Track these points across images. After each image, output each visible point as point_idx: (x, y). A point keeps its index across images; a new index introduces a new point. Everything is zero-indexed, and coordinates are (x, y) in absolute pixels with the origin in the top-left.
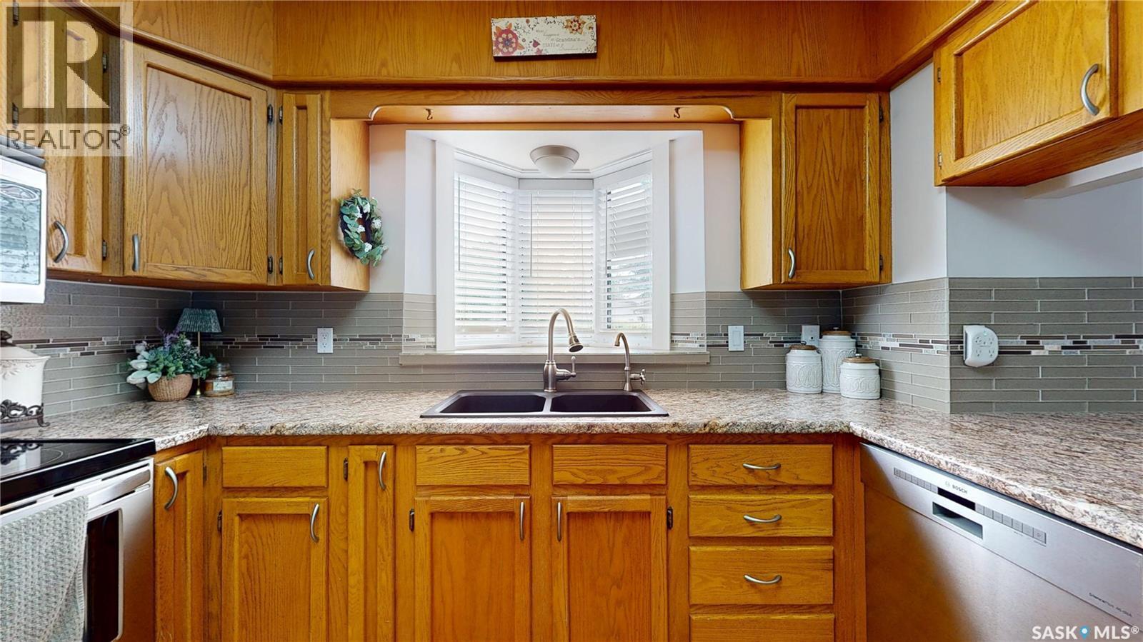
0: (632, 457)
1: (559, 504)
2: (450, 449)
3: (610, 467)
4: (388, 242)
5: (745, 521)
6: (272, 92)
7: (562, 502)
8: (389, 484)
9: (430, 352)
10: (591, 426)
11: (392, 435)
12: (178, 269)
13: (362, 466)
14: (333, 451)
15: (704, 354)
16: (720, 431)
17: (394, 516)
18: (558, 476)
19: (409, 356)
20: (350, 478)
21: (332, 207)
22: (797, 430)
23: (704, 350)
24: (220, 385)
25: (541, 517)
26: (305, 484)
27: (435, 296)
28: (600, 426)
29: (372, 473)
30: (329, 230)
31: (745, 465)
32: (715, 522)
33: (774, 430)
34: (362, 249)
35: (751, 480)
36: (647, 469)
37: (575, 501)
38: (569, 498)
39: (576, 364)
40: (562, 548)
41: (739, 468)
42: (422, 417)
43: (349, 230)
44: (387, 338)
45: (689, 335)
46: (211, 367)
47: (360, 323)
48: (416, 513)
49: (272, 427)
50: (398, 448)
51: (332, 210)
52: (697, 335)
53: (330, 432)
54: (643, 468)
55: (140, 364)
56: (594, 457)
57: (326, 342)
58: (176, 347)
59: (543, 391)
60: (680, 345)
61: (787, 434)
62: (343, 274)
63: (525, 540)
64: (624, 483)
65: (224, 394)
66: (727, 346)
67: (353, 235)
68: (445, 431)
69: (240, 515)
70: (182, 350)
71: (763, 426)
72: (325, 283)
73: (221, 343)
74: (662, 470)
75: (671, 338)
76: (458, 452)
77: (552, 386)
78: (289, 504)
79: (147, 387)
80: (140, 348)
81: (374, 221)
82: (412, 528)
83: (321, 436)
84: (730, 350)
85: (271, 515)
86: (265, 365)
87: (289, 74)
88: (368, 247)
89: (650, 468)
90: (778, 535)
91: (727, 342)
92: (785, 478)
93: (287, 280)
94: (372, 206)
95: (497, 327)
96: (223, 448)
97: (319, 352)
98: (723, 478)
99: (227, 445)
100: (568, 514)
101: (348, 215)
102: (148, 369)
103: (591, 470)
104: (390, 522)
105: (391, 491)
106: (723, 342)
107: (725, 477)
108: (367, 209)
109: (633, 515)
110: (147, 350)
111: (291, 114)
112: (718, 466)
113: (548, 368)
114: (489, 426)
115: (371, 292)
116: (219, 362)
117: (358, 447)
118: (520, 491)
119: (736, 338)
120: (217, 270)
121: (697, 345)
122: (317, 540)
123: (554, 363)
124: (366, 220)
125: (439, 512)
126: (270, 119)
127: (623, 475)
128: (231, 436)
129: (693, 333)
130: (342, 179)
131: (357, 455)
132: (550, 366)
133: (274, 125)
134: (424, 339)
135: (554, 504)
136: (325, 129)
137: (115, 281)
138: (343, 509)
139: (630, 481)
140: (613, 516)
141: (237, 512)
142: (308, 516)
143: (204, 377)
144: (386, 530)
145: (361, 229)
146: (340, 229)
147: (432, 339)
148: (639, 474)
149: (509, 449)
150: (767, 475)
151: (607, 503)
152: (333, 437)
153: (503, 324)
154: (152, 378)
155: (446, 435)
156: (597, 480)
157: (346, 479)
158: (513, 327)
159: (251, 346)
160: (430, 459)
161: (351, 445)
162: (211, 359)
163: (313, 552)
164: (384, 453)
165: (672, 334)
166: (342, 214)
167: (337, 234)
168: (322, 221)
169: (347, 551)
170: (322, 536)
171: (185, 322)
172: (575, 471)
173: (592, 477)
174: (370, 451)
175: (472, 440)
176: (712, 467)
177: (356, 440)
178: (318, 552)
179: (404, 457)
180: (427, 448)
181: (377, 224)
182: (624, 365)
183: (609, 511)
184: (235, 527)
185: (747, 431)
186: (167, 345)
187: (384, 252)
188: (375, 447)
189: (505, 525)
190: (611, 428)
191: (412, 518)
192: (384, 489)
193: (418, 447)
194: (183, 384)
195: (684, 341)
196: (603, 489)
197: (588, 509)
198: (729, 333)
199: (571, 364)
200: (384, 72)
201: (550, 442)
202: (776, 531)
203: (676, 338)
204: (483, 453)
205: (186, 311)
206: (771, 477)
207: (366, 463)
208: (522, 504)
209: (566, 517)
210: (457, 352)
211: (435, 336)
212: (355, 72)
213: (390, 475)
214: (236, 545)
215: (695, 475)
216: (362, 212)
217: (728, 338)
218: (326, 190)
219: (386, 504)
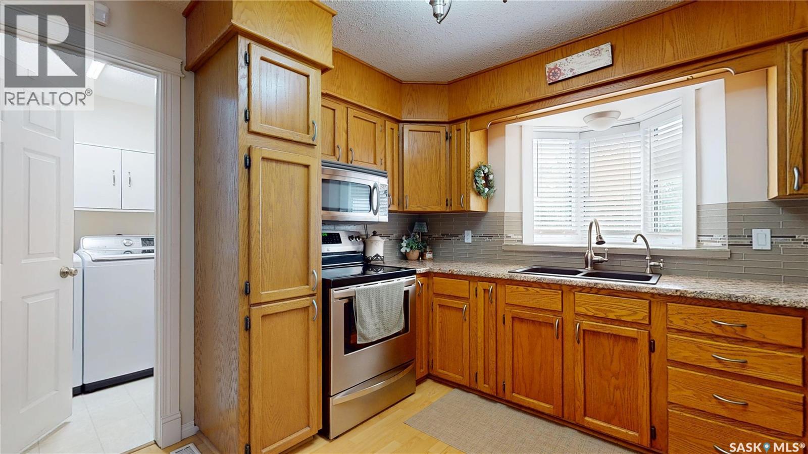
0: (624, 305)
1: (578, 324)
2: (521, 288)
3: (609, 309)
4: (497, 186)
5: (713, 358)
6: (447, 126)
7: (580, 323)
8: (494, 300)
9: (519, 243)
10: (596, 284)
11: (495, 278)
12: (418, 207)
13: (483, 291)
14: (471, 284)
15: (725, 251)
16: (689, 295)
17: (496, 316)
18: (578, 309)
19: (507, 245)
20: (478, 296)
21: (471, 173)
22: (760, 302)
23: (726, 248)
24: (429, 255)
25: (568, 328)
26: (461, 296)
27: (522, 213)
28: (602, 284)
29: (487, 295)
30: (470, 184)
31: (713, 321)
32: (687, 354)
33: (737, 300)
34: (484, 191)
35: (718, 332)
36: (635, 313)
37: (587, 324)
38: (584, 322)
39: (608, 254)
40: (580, 347)
41: (708, 322)
42: (509, 272)
43: (478, 184)
44: (496, 236)
45: (712, 236)
46: (425, 247)
47: (484, 227)
48: (506, 316)
49: (450, 270)
50: (498, 285)
51: (471, 175)
52: (720, 236)
53: (470, 275)
54: (632, 312)
55: (404, 244)
56: (599, 302)
57: (468, 237)
58: (414, 238)
59: (584, 269)
60: (705, 244)
61: (749, 303)
62: (476, 204)
63: (559, 339)
64: (619, 319)
65: (430, 259)
66: (752, 245)
67: (480, 186)
68: (518, 279)
69: (439, 305)
70: (416, 240)
71: (727, 296)
72: (469, 210)
73: (427, 237)
74: (646, 316)
75: (698, 238)
76: (525, 290)
77: (591, 266)
78: (456, 303)
79: (406, 254)
80: (404, 238)
81: (490, 176)
82: (504, 323)
83: (467, 276)
84: (754, 248)
85: (450, 307)
86: (445, 247)
87: (455, 116)
88: (487, 190)
89: (636, 313)
90: (744, 374)
91: (751, 242)
92: (750, 334)
93: (453, 209)
94: (489, 169)
95: (564, 231)
96: (434, 278)
97: (465, 242)
98: (694, 327)
99: (434, 276)
100: (584, 331)
101: (478, 176)
102: (406, 247)
103: (597, 309)
104: (495, 318)
105: (495, 304)
106: (747, 242)
107: (696, 326)
108: (486, 171)
109: (627, 338)
110: (406, 239)
111: (455, 134)
112: (689, 318)
113: (588, 255)
114: (539, 278)
115: (489, 211)
116: (428, 245)
117: (481, 283)
118: (556, 314)
119: (761, 239)
120: (430, 206)
121: (720, 244)
122: (466, 320)
123: (592, 252)
124: (486, 177)
125: (517, 318)
126: (447, 139)
127: (618, 314)
128: (436, 273)
129: (716, 235)
130: (475, 159)
131: (481, 286)
132: (589, 254)
133: (448, 141)
134: (516, 237)
135: (575, 323)
136: (468, 138)
137: (400, 212)
138: (475, 309)
139: (623, 319)
140: (613, 337)
141: (438, 303)
142: (462, 309)
143: (423, 251)
144: (493, 321)
145: (484, 182)
146: (474, 183)
147: (521, 237)
148: (629, 315)
149: (551, 292)
150: (733, 330)
151: (608, 328)
152: (471, 276)
153: (570, 229)
154: (408, 250)
155: (519, 281)
156: (602, 315)
157: (476, 296)
158: (576, 231)
159: (438, 238)
160: (512, 292)
161: (479, 281)
162: (425, 244)
163: (464, 324)
164: (491, 287)
165: (699, 236)
166: (475, 176)
167: (473, 185)
168: (467, 180)
169: (477, 328)
170: (467, 319)
171: (416, 228)
172: (588, 308)
173: (597, 312)
174: (486, 285)
175: (532, 285)
176: (685, 319)
177: (480, 279)
178: (466, 324)
179: (500, 290)
180: (511, 286)
181: (491, 177)
182: (646, 256)
183: (609, 333)
184: (437, 309)
185: (712, 298)
186: (412, 237)
187: (495, 191)
188: (487, 283)
189: (549, 329)
190: (609, 286)
191: (504, 318)
192: (492, 302)
193: (506, 286)
194: (416, 254)
195: (708, 241)
196: (606, 320)
197: (596, 330)
198: (753, 235)
199: (605, 254)
200: (493, 106)
201: (573, 291)
202: (742, 371)
203: (701, 238)
204: (537, 292)
205: (416, 223)
206: (737, 332)
207: (484, 290)
208: (557, 320)
209: (582, 332)
210: (535, 245)
211: (522, 235)
212: (480, 109)
213: (494, 297)
214: (438, 317)
215: (671, 322)
216: (484, 173)
217: (752, 239)
218: (468, 166)
219: (493, 308)
